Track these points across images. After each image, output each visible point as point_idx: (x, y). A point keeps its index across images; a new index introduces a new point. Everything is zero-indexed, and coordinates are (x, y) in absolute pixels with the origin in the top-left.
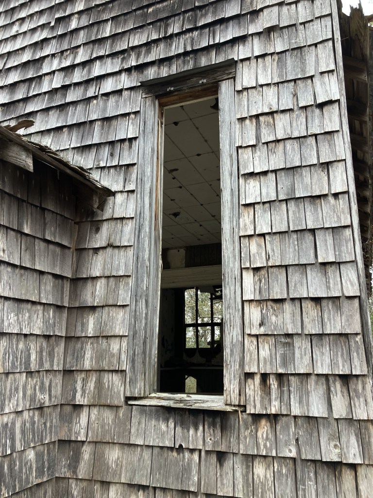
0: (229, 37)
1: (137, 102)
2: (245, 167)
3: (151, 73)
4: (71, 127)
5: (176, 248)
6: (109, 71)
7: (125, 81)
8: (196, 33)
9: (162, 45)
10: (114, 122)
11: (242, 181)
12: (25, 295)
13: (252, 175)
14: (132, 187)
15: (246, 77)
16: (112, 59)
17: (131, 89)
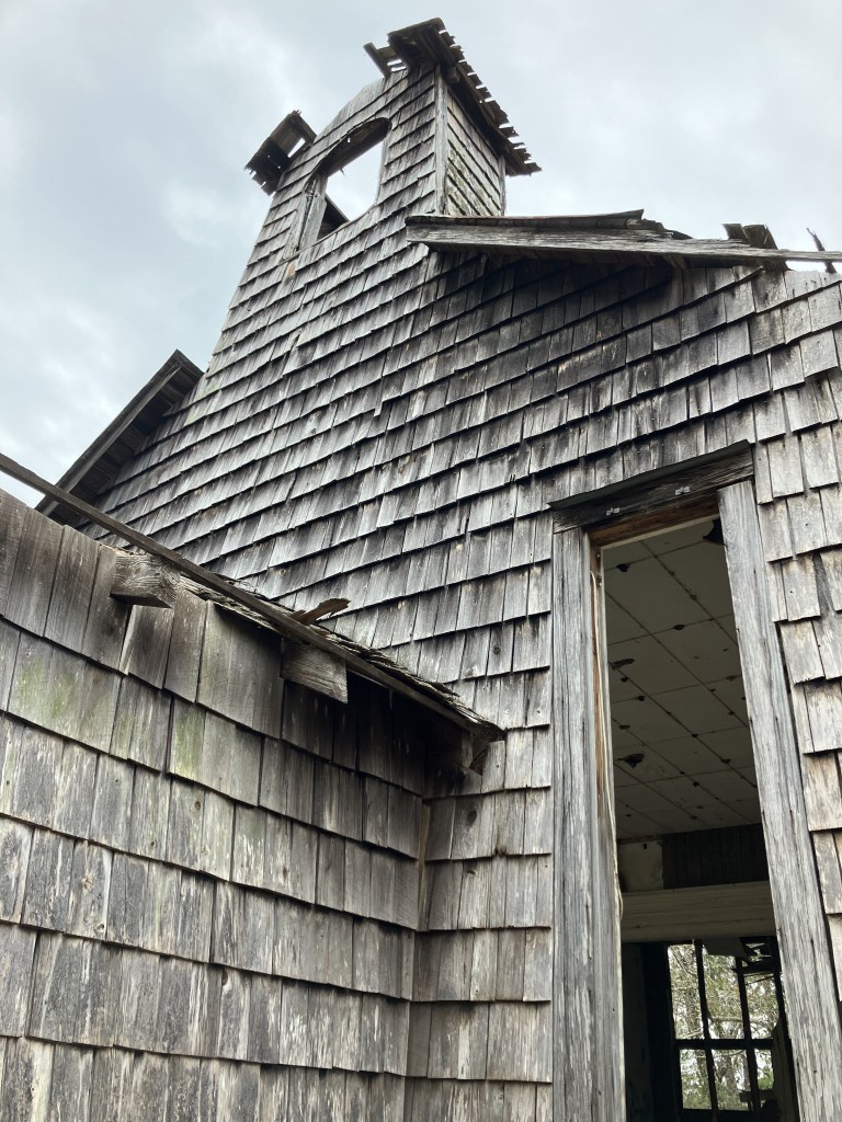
0: (732, 400)
1: (545, 541)
2: (802, 668)
3: (571, 485)
4: (412, 599)
5: (638, 839)
6: (485, 488)
7: (519, 503)
8: (659, 400)
9: (590, 430)
10: (499, 585)
11: (797, 697)
12: (325, 972)
13: (820, 683)
14: (541, 718)
15: (778, 474)
16: (491, 464)
17: (531, 517)
